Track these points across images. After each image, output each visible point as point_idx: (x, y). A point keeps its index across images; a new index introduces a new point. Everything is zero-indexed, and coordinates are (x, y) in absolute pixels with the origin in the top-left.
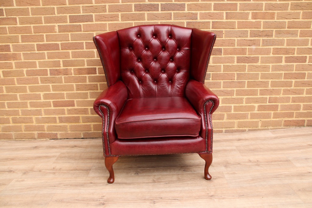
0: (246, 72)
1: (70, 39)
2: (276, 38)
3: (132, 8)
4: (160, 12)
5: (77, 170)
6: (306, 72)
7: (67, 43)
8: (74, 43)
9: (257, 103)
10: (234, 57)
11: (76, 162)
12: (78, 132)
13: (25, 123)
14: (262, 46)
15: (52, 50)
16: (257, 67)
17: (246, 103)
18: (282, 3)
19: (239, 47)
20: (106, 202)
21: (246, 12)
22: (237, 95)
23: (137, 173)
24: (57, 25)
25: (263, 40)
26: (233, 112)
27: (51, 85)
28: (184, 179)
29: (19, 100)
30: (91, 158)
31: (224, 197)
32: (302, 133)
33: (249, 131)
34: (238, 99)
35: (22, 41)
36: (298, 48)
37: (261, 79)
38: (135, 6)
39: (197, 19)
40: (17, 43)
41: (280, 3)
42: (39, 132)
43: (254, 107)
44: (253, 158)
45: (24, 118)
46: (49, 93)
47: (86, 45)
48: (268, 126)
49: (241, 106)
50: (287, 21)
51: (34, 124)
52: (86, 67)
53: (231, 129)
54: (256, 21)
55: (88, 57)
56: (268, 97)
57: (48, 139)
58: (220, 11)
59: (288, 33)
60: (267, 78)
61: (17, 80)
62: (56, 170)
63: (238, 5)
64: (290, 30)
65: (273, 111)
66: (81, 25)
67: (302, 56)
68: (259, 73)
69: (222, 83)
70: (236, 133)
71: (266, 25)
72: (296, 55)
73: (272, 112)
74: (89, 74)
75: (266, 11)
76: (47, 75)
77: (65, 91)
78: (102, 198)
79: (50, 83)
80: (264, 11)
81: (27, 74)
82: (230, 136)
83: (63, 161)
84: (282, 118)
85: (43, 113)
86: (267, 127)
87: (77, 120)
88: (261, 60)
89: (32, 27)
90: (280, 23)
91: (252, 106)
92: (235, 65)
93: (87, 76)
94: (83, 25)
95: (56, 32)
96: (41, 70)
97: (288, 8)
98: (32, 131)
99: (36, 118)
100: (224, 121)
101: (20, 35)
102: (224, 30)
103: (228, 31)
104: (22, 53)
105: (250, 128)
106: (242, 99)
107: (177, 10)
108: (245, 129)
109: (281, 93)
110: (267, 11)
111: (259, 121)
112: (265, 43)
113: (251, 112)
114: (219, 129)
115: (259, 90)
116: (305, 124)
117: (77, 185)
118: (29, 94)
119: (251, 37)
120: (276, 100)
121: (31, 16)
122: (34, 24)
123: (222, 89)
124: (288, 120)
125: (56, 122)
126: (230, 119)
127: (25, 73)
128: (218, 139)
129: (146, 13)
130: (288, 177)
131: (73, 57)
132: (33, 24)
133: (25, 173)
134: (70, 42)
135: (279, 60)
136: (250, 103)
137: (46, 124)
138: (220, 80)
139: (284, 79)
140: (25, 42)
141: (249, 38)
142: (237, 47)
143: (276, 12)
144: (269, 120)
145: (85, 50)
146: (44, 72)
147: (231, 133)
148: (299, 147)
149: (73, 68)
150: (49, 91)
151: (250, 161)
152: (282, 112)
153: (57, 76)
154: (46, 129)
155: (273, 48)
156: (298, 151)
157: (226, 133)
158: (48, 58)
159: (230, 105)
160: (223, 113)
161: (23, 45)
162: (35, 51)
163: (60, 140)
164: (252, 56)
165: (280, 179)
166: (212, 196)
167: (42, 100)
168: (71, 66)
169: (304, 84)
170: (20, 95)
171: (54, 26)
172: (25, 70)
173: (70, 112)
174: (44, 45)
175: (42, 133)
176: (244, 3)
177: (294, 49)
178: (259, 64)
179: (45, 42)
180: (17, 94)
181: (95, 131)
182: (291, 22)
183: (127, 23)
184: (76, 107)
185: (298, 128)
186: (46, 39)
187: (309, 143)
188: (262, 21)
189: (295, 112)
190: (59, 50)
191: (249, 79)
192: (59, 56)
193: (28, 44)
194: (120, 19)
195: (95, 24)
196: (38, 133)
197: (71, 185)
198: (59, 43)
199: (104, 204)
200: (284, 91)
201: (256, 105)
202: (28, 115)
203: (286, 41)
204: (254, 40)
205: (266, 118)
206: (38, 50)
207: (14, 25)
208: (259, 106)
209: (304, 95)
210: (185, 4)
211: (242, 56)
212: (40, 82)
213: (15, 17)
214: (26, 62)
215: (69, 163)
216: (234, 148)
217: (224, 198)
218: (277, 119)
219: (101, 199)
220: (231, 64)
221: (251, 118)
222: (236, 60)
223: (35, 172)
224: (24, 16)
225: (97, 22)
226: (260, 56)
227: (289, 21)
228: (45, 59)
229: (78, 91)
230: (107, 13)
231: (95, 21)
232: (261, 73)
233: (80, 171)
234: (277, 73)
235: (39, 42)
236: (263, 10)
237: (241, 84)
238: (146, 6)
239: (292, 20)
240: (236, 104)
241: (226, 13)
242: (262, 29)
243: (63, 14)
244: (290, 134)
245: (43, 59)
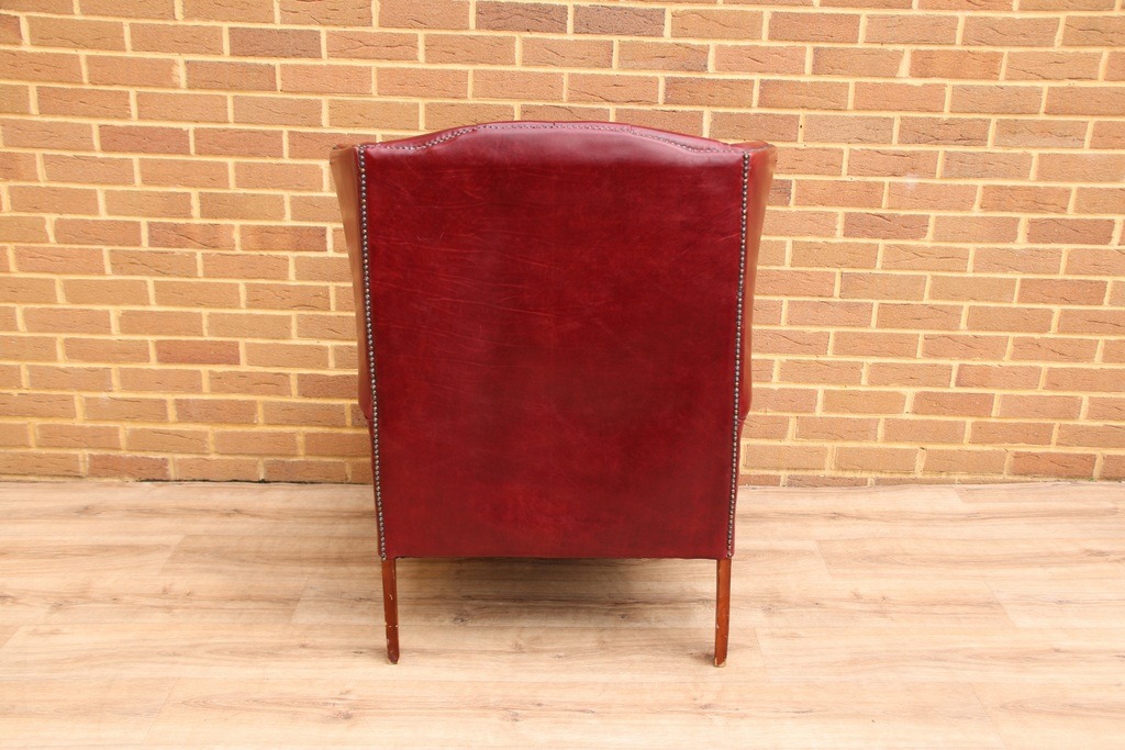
0: (878, 270)
1: (231, 117)
2: (998, 150)
3: (466, 16)
4: (570, 36)
5: (249, 598)
6: (1109, 280)
7: (218, 130)
8: (246, 131)
9: (914, 385)
10: (836, 215)
11: (246, 569)
12: (249, 458)
13: (41, 416)
14: (942, 178)
15: (158, 152)
16: (919, 254)
17: (871, 383)
18: (1030, 19)
19: (855, 179)
20: (355, 709)
21: (891, 48)
22: (839, 350)
23: (461, 617)
24: (180, 59)
25: (949, 156)
26: (819, 412)
27: (150, 281)
28: (622, 647)
29: (22, 331)
30: (298, 559)
31: (745, 711)
32: (1073, 506)
33: (877, 484)
34: (840, 366)
35: (40, 108)
36: (1081, 190)
37: (933, 296)
38: (477, 9)
39: (704, 68)
40: (22, 113)
41: (1022, 20)
42: (95, 453)
43: (901, 399)
44: (869, 585)
45: (39, 399)
46: (143, 312)
47: (292, 144)
48: (948, 471)
49: (851, 394)
50: (1045, 85)
51: (80, 421)
52: (288, 222)
53: (810, 473)
54: (925, 85)
55: (295, 187)
56: (955, 363)
57: (131, 480)
58: (792, 44)
59: (1046, 131)
60: (955, 296)
61: (19, 254)
62: (176, 597)
63: (863, 23)
64: (1057, 122)
65: (971, 416)
66: (273, 68)
67: (1096, 221)
68: (926, 277)
69: (785, 307)
70: (827, 490)
71: (964, 100)
72: (1071, 215)
73: (969, 421)
74: (297, 250)
75: (966, 48)
76: (138, 243)
77: (207, 307)
78: (343, 696)
79: (148, 274)
80: (958, 47)
81: (56, 235)
82: (804, 501)
83: (196, 565)
84: (1006, 444)
85: (115, 381)
86: (948, 474)
87: (244, 414)
88: (936, 228)
89: (83, 61)
90: (1017, 92)
91: (893, 393)
92: (835, 244)
93: (291, 255)
94: (284, 67)
95: (176, 86)
96: (116, 222)
97: (1053, 37)
98: (70, 447)
99: (88, 399)
100: (787, 442)
101: (32, 87)
102: (801, 113)
103: (816, 116)
104: (39, 153)
105: (884, 476)
106: (856, 367)
107: (634, 33)
108: (864, 475)
109: (1004, 352)
110: (972, 49)
111: (916, 451)
112: (956, 166)
113: (889, 416)
114: (766, 472)
115: (921, 339)
116: (1096, 472)
117: (252, 653)
118: (65, 310)
119: (903, 141)
120: (984, 378)
121: (78, 16)
122: (93, 48)
123: (784, 327)
124: (1030, 454)
125: (163, 418)
126: (807, 438)
127: (50, 229)
128: (759, 508)
129: (519, 38)
130: (978, 661)
131: (239, 185)
132: (86, 47)
133: (60, 604)
134: (232, 126)
135: (1007, 231)
136: (887, 385)
137: (125, 424)
138: (777, 294)
139: (1020, 300)
140: (55, 113)
141: (895, 147)
142: (847, 179)
143: (1005, 50)
144: (954, 447)
145: (286, 160)
146: (129, 234)
147: (810, 490)
148: (1046, 559)
149: (237, 223)
150: (144, 305)
151: (857, 597)
152: (1009, 421)
153: (175, 250)
154: (123, 444)
155: (984, 187)
156: (1038, 571)
157: (793, 489)
158: (145, 181)
159: (811, 387)
160: (785, 414)
161: (45, 124)
162: (91, 149)
163: (176, 485)
164: (902, 213)
165: (946, 664)
166: (706, 707)
167: (116, 335)
168: (230, 217)
169: (1097, 323)
170: (26, 313)
171: (172, 63)
172: (50, 219)
173: (219, 382)
174: (129, 131)
175: (107, 458)
176: (886, 17)
177: (1067, 192)
178: (927, 242)
179: (134, 122)
180: (14, 308)
181: (311, 459)
182: (1061, 89)
183: (447, 71)
184: (244, 367)
185: (1065, 485)
186: (139, 111)
187: (1088, 547)
188: (950, 83)
189: (1057, 423)
190: (187, 153)
191: (887, 295)
192: (186, 176)
193: (66, 123)
194: (421, 55)
195: (330, 66)
196: (91, 456)
197: (234, 652)
198: (190, 127)
199: (348, 717)
200: (1018, 344)
201: (909, 392)
202: (55, 388)
203: (1035, 162)
204: (913, 154)
205: (943, 443)
206: (104, 149)
207: (10, 44)
208: (918, 397)
209: (1097, 364)
210: (663, 11)
211: (864, 211)
212: (108, 269)
213: (13, 13)
214: (54, 190)
215: (219, 572)
216: (811, 545)
217: (744, 716)
218: (988, 448)
219: (340, 699)
220: (820, 240)
221: (887, 438)
222: (840, 226)
223: (96, 601)
224: (49, 15)
225: (335, 62)
226: (933, 214)
227: (1053, 88)
228: (132, 182)
229: (255, 307)
230: (375, 29)
231: (329, 57)
232: (934, 278)
233: (262, 604)
234: (994, 280)
235: (108, 117)
236: (954, 44)
237: (857, 314)
238: (520, 11)
239: (1065, 84)
240: (834, 383)
241: (817, 51)
242: (946, 116)
243: (208, 19)
244: (1029, 504)
245: (125, 183)
